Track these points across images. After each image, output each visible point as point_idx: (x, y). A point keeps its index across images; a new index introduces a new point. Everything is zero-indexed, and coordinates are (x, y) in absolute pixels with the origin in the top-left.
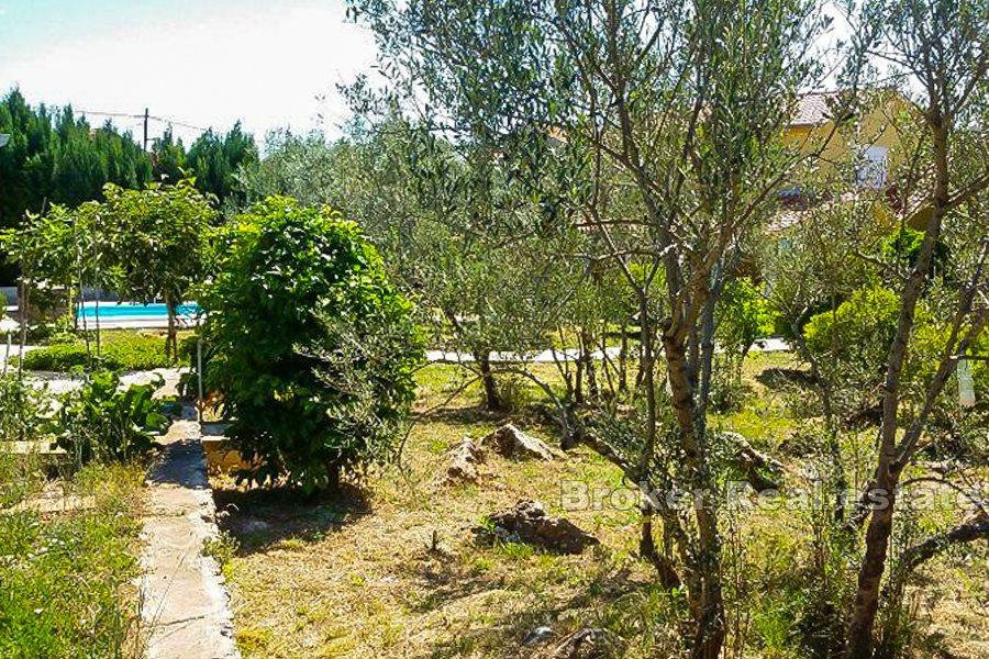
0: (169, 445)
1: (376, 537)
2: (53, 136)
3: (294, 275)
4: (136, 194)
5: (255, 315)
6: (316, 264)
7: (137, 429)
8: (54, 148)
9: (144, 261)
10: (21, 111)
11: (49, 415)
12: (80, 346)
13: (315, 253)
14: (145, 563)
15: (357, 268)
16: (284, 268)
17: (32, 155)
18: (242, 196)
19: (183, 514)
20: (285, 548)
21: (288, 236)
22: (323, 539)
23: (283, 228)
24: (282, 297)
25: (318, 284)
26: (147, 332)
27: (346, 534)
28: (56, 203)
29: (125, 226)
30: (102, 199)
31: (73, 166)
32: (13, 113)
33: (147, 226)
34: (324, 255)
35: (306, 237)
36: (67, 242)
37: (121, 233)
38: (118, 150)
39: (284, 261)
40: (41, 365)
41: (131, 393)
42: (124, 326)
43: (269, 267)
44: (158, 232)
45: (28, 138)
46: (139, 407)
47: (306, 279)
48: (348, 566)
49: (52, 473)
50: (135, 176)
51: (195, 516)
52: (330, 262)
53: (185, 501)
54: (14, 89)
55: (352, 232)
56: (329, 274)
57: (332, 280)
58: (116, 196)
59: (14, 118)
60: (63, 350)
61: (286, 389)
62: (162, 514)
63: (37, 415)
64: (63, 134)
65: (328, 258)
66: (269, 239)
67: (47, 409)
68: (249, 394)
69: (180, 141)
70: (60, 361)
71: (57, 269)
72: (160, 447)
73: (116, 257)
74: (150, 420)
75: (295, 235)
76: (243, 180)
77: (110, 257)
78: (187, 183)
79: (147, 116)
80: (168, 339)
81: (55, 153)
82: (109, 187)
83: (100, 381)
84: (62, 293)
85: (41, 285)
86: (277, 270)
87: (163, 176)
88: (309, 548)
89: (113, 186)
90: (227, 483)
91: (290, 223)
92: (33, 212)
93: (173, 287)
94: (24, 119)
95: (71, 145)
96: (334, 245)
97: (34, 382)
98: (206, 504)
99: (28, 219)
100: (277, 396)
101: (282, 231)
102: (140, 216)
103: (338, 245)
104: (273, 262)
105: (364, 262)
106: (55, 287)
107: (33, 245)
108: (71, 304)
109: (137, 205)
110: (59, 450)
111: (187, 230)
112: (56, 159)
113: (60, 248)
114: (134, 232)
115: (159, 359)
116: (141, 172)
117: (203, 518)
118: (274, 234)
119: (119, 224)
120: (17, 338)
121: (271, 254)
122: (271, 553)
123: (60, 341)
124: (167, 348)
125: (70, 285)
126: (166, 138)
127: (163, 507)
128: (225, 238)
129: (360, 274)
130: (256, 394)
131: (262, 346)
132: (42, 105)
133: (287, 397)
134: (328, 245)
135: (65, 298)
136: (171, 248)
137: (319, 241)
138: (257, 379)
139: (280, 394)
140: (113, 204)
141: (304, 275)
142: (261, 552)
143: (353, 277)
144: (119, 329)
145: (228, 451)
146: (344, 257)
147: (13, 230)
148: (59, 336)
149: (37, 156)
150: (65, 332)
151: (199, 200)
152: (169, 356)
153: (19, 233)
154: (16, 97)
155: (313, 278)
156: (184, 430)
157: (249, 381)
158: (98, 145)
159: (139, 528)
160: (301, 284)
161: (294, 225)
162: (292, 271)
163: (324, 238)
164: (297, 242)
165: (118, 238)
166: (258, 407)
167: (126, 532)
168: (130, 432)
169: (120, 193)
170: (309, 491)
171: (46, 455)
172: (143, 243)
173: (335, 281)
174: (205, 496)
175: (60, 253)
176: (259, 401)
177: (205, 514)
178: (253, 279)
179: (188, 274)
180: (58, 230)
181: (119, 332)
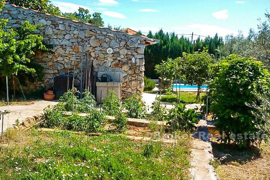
0: (198, 127)
1: (264, 166)
2: (170, 40)
3: (240, 79)
4: (191, 55)
5: (226, 90)
6: (247, 75)
7: (190, 122)
8: (169, 44)
9: (192, 73)
10: (162, 35)
11: (166, 114)
12: (174, 96)
13: (247, 72)
14: (192, 164)
15: (261, 76)
16: (236, 76)
17: (164, 46)
18: (219, 55)
19: (203, 149)
20: (233, 164)
21: (238, 66)
22: (245, 163)
23: (237, 63)
24: (235, 85)
25: (247, 81)
26: (190, 93)
27: (253, 163)
28: (169, 58)
29: (187, 64)
30: (182, 56)
31: (174, 49)
32: (160, 35)
33: (194, 64)
34: (249, 72)
35: (244, 67)
36: (172, 68)
37: (187, 66)
38: (185, 44)
39: (237, 74)
40: (164, 100)
41: (188, 111)
42: (184, 90)
43: (232, 76)
44: (197, 65)
45: (164, 41)
46: (191, 115)
47: (244, 80)
48: (255, 175)
49: (167, 131)
50: (189, 50)
51: (207, 151)
52: (252, 74)
53: (203, 145)
54: (161, 29)
55: (259, 65)
56: (251, 78)
57: (252, 80)
58: (186, 56)
59: (160, 37)
60: (170, 97)
61: (235, 114)
62: (197, 148)
63: (163, 114)
64: (172, 40)
65: (251, 73)
66: (232, 67)
67: (166, 113)
68: (223, 114)
69: (202, 40)
70: (169, 99)
71: (169, 75)
72: (196, 128)
73: (185, 72)
74: (194, 119)
75: (241, 66)
76: (219, 51)
77: (183, 72)
78: (206, 51)
79: (193, 34)
80: (197, 95)
81: (170, 45)
82: (184, 53)
83: (180, 107)
84: (170, 81)
85: (165, 79)
86: (234, 77)
87: (199, 50)
88: (241, 166)
89: (185, 53)
90: (214, 140)
91: (239, 62)
92: (164, 60)
93: (200, 81)
94: (163, 37)
95: (174, 43)
96: (253, 69)
97: (163, 105)
98: (209, 147)
99: (162, 62)
100: (232, 116)
101: (236, 65)
102: (191, 61)
103: (255, 69)
104: (233, 74)
105: (263, 74)
106: (168, 80)
107: (163, 69)
108: (171, 84)
109: (191, 58)
110: (168, 125)
111: (205, 65)
112: (170, 46)
113: (170, 70)
114: (190, 65)
115: (195, 101)
116: (191, 49)
117: (209, 152)
118: (234, 65)
119: (186, 63)
120: (159, 93)
121: (232, 72)
122: (228, 165)
123: (169, 94)
124: (197, 98)
125: (172, 79)
126: (198, 39)
127: (197, 146)
128: (217, 67)
129: (262, 79)
130: (225, 115)
131: (228, 100)
132: (167, 33)
133: (235, 116)
134: (251, 69)
135: (170, 83)
136: (199, 70)
137: (248, 68)
138: (226, 110)
139: (233, 116)
140: (185, 58)
141: (243, 79)
142: (225, 164)
143: (259, 80)
144: (183, 91)
145: (215, 131)
146: (256, 73)
147: (158, 65)
148: (168, 93)
149: (165, 46)
150: (170, 92)
151: (209, 56)
152: (197, 100)
153: (160, 66)
154: (161, 32)
155: (246, 80)
156: (202, 123)
157: (224, 110)
158: (180, 43)
159: (190, 152)
160: (242, 81)
161: (240, 63)
162: (239, 77)
163: (250, 67)
164: (241, 68)
165: (186, 67)
166: (226, 119)
167: (186, 153)
168: (188, 122)
169: (187, 55)
170: (240, 147)
171: (165, 126)
172: (192, 69)
173: (253, 80)
174: (209, 144)
175: (170, 71)
176: (226, 117)
177: (209, 150)
178: (227, 79)
179: (204, 77)
180: (169, 65)
181: (183, 92)
